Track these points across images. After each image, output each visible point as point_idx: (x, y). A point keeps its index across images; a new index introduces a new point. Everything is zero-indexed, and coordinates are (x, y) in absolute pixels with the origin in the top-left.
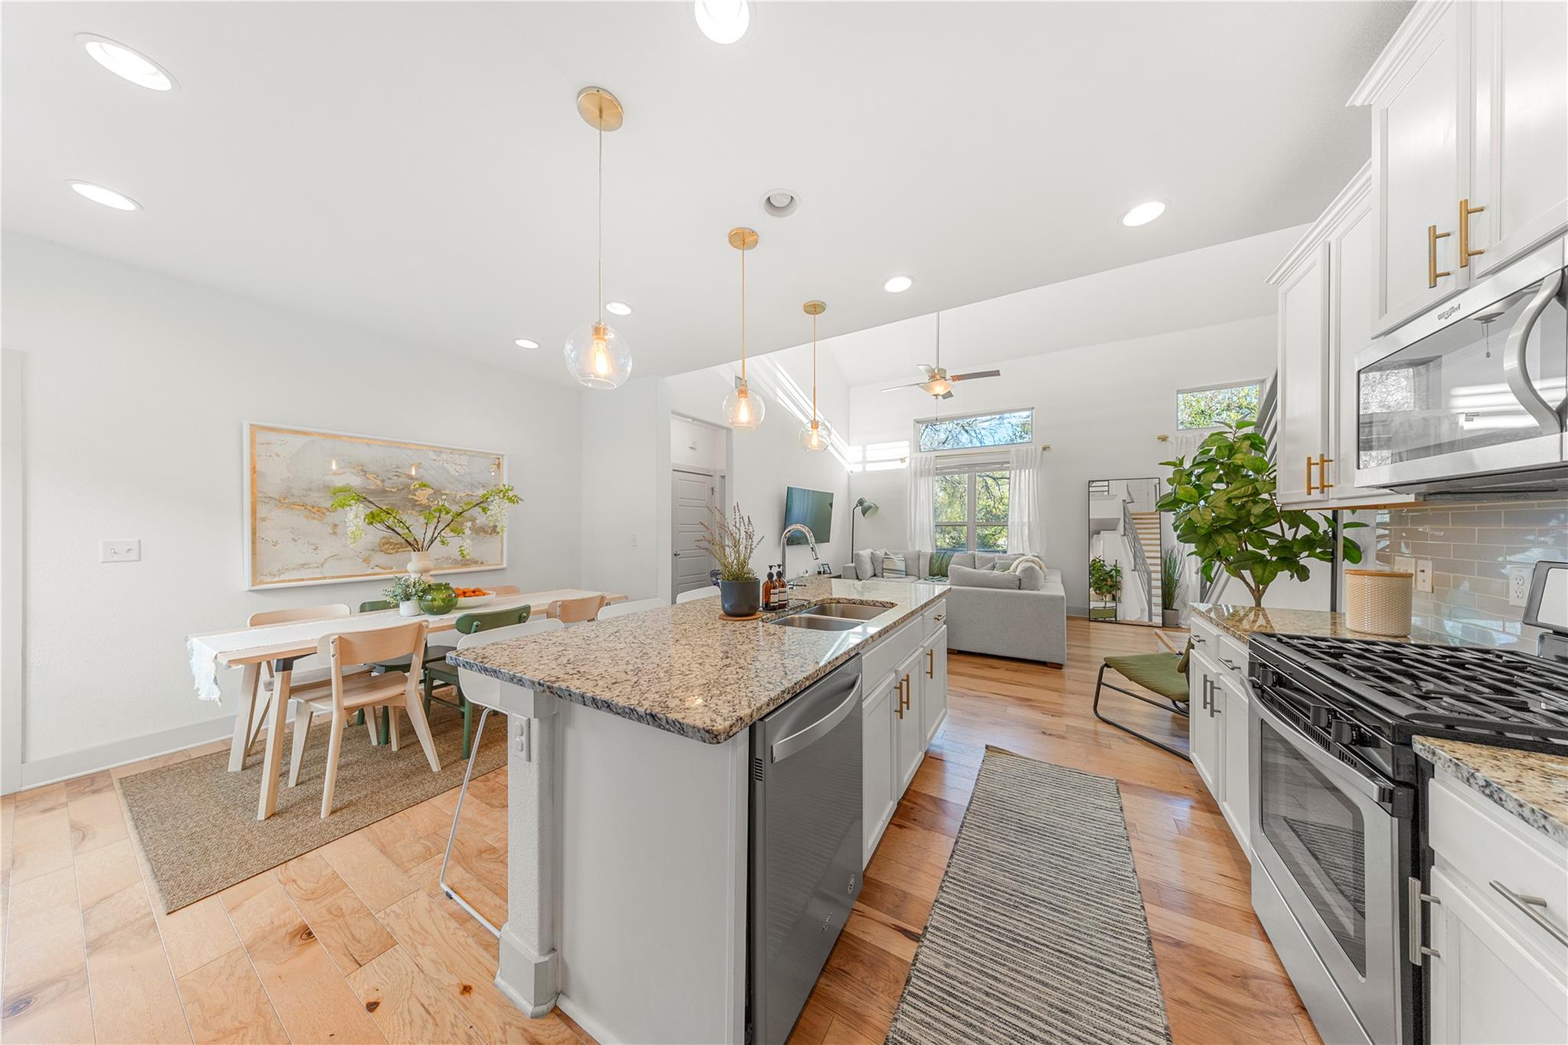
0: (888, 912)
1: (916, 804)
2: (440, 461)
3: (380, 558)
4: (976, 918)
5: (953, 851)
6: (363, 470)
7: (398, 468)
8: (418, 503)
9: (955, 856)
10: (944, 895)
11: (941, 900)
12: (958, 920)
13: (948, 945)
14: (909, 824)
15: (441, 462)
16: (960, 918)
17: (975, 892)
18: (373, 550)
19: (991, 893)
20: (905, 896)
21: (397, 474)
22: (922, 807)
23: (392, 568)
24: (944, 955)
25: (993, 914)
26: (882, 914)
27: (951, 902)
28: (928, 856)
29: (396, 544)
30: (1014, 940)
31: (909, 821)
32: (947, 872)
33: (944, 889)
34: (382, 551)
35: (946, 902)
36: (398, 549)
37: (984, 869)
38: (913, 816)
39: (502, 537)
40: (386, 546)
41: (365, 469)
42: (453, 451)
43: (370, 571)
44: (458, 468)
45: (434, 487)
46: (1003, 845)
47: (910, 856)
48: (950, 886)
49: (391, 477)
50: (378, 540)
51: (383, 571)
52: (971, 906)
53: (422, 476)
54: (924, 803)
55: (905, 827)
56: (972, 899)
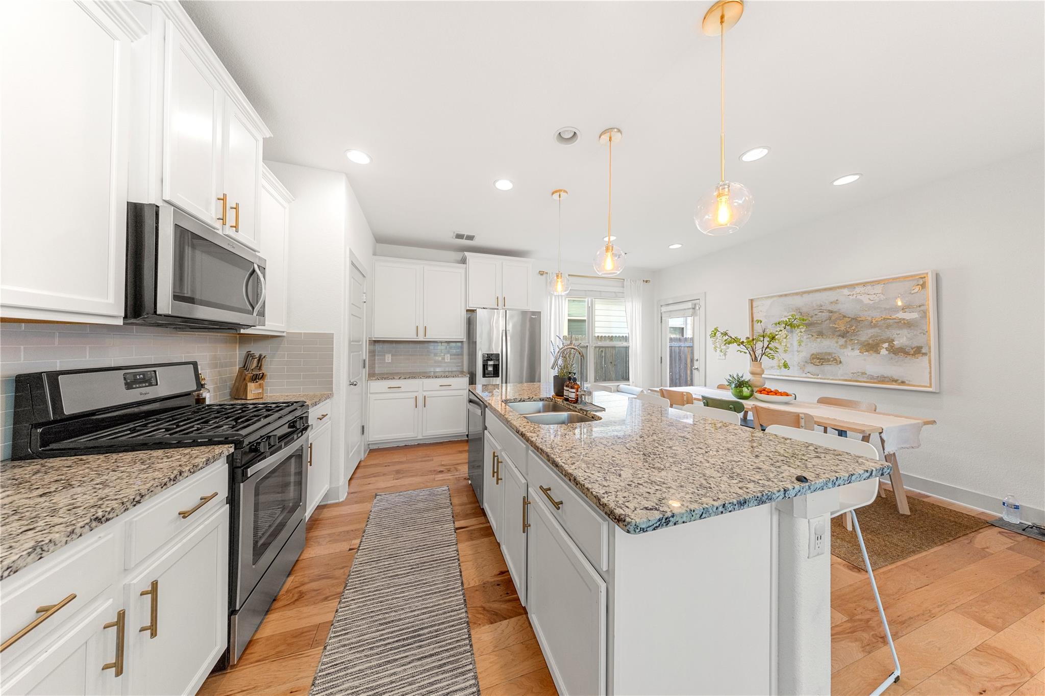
0: (474, 530)
1: (509, 601)
2: (853, 295)
3: (811, 368)
4: (436, 548)
5: (461, 575)
6: (800, 312)
7: (821, 306)
8: (838, 329)
9: (458, 573)
10: (455, 549)
11: (455, 546)
12: (444, 543)
13: (444, 533)
14: (499, 579)
15: (855, 296)
16: (443, 544)
17: (440, 560)
18: (806, 362)
19: (432, 565)
20: (471, 539)
21: (821, 310)
22: (502, 601)
23: (818, 375)
24: (444, 529)
25: (429, 555)
26: (476, 528)
27: (450, 548)
28: (473, 564)
29: (821, 359)
30: (418, 549)
31: (502, 581)
32: (459, 560)
33: (456, 552)
34: (811, 363)
35: (452, 547)
36: (823, 362)
37: (439, 576)
38: (502, 588)
39: (930, 357)
40: (815, 360)
41: (801, 311)
42: (864, 284)
43: (805, 375)
44: (871, 297)
45: (850, 316)
46: (431, 604)
47: (482, 558)
48: (454, 554)
49: (817, 313)
50: (809, 356)
51: (812, 376)
52: (440, 552)
53: (839, 309)
54: (503, 606)
55: (499, 574)
56: (441, 555)
